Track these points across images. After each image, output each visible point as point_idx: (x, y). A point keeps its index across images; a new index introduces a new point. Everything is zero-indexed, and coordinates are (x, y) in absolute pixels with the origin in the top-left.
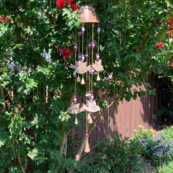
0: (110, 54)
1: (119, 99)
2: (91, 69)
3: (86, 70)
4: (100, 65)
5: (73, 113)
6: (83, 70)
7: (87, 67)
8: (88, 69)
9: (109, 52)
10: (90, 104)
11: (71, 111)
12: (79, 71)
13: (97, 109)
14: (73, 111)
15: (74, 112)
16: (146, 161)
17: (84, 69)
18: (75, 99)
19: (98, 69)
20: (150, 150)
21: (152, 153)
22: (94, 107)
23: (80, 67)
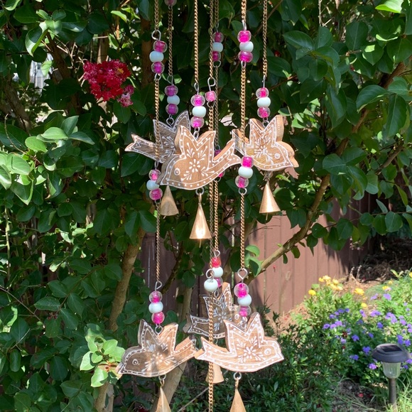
0: (289, 83)
1: (304, 241)
2: (239, 160)
3: (215, 169)
4: (277, 140)
5: (150, 375)
6: (200, 172)
7: (221, 156)
8: (221, 164)
9: (286, 73)
10: (236, 336)
11: (142, 366)
12: (178, 178)
13: (268, 356)
14: (149, 367)
15: (155, 368)
16: (351, 388)
17: (204, 164)
18: (156, 308)
19: (270, 159)
20: (361, 353)
21: (366, 363)
22: (256, 347)
23: (183, 157)
